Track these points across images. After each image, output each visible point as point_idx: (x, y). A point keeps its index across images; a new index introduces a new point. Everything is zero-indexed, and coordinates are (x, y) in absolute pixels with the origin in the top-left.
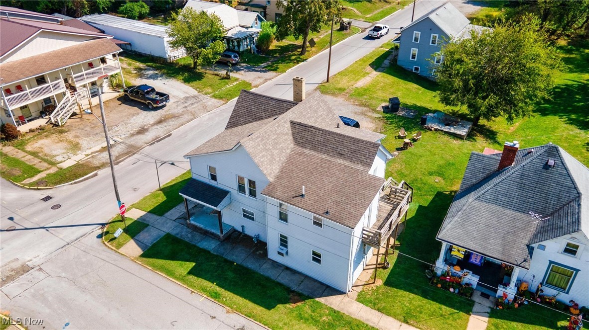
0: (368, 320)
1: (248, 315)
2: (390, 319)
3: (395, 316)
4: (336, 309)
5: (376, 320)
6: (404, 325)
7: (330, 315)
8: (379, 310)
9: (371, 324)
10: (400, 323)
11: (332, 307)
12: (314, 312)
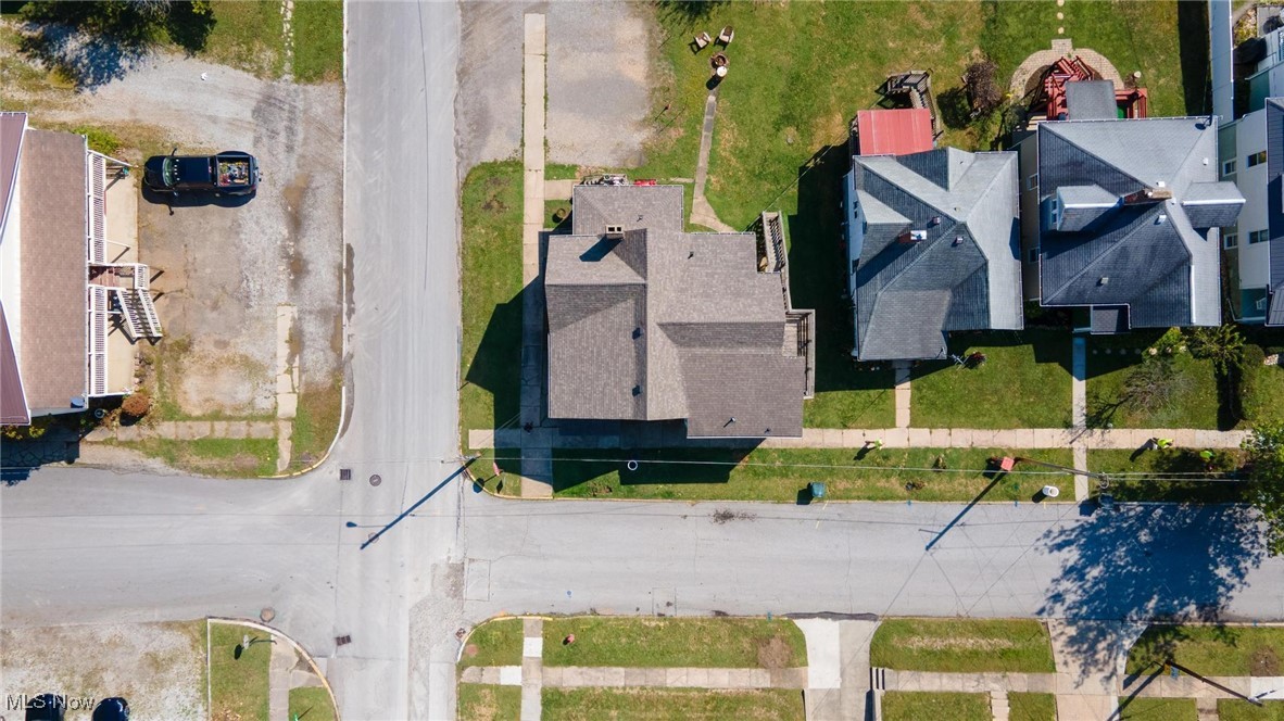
0: (813, 444)
1: (713, 498)
2: (832, 431)
3: (834, 426)
4: (780, 447)
5: (820, 440)
6: (845, 431)
7: (779, 457)
8: (818, 427)
9: (818, 447)
10: (840, 431)
11: (777, 447)
12: (764, 462)
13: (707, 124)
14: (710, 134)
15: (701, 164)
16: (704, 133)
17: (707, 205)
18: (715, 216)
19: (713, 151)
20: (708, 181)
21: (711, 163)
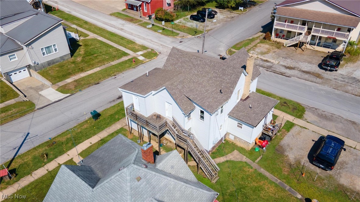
13: (284, 185)
14: (277, 183)
15: (262, 170)
16: (279, 181)
17: (240, 160)
18: (232, 159)
19: (267, 178)
20: (252, 168)
21: (260, 174)
